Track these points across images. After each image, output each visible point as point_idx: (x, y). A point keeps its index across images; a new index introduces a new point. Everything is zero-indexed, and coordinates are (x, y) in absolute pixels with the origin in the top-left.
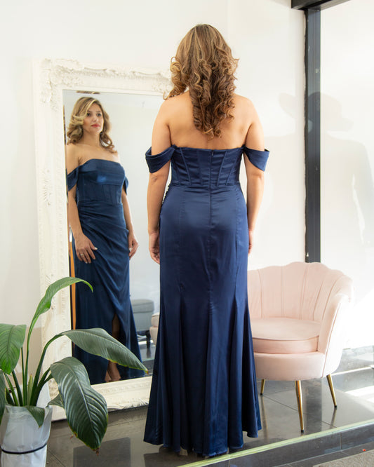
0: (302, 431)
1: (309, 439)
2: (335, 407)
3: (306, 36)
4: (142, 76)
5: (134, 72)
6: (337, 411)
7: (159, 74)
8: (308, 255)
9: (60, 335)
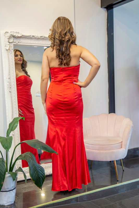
3: (107, 19)
5: (42, 37)
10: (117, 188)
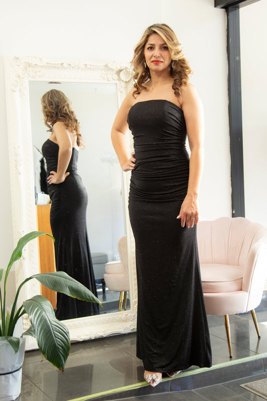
0: (231, 357)
1: (236, 363)
2: (259, 337)
3: (228, 30)
4: (92, 67)
5: (86, 65)
6: (260, 341)
7: (106, 65)
8: (234, 212)
9: (30, 278)
10: (247, 366)
